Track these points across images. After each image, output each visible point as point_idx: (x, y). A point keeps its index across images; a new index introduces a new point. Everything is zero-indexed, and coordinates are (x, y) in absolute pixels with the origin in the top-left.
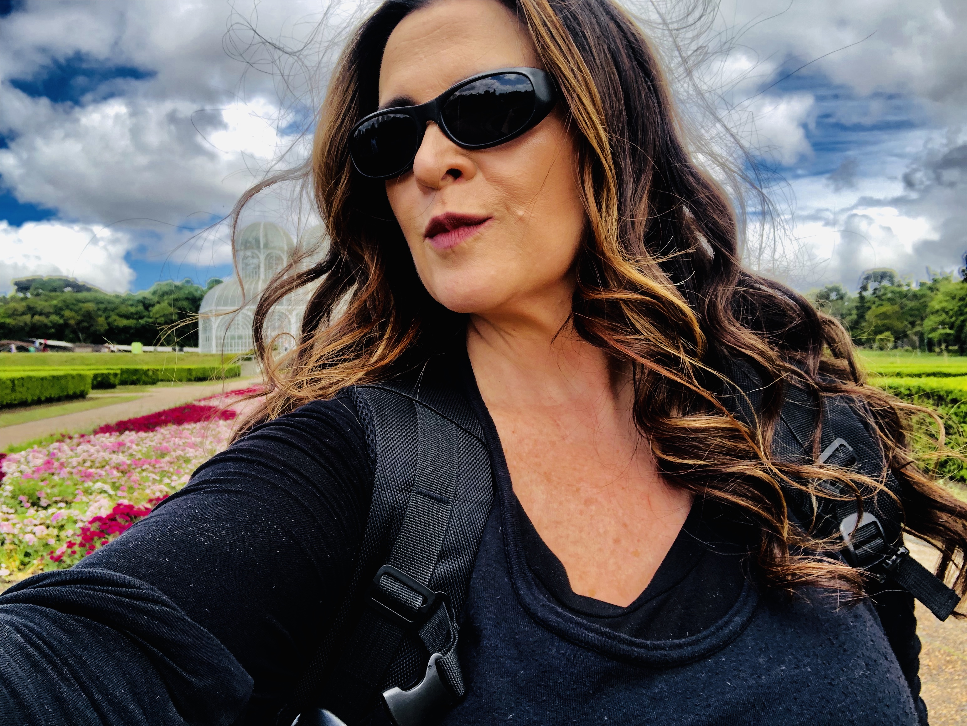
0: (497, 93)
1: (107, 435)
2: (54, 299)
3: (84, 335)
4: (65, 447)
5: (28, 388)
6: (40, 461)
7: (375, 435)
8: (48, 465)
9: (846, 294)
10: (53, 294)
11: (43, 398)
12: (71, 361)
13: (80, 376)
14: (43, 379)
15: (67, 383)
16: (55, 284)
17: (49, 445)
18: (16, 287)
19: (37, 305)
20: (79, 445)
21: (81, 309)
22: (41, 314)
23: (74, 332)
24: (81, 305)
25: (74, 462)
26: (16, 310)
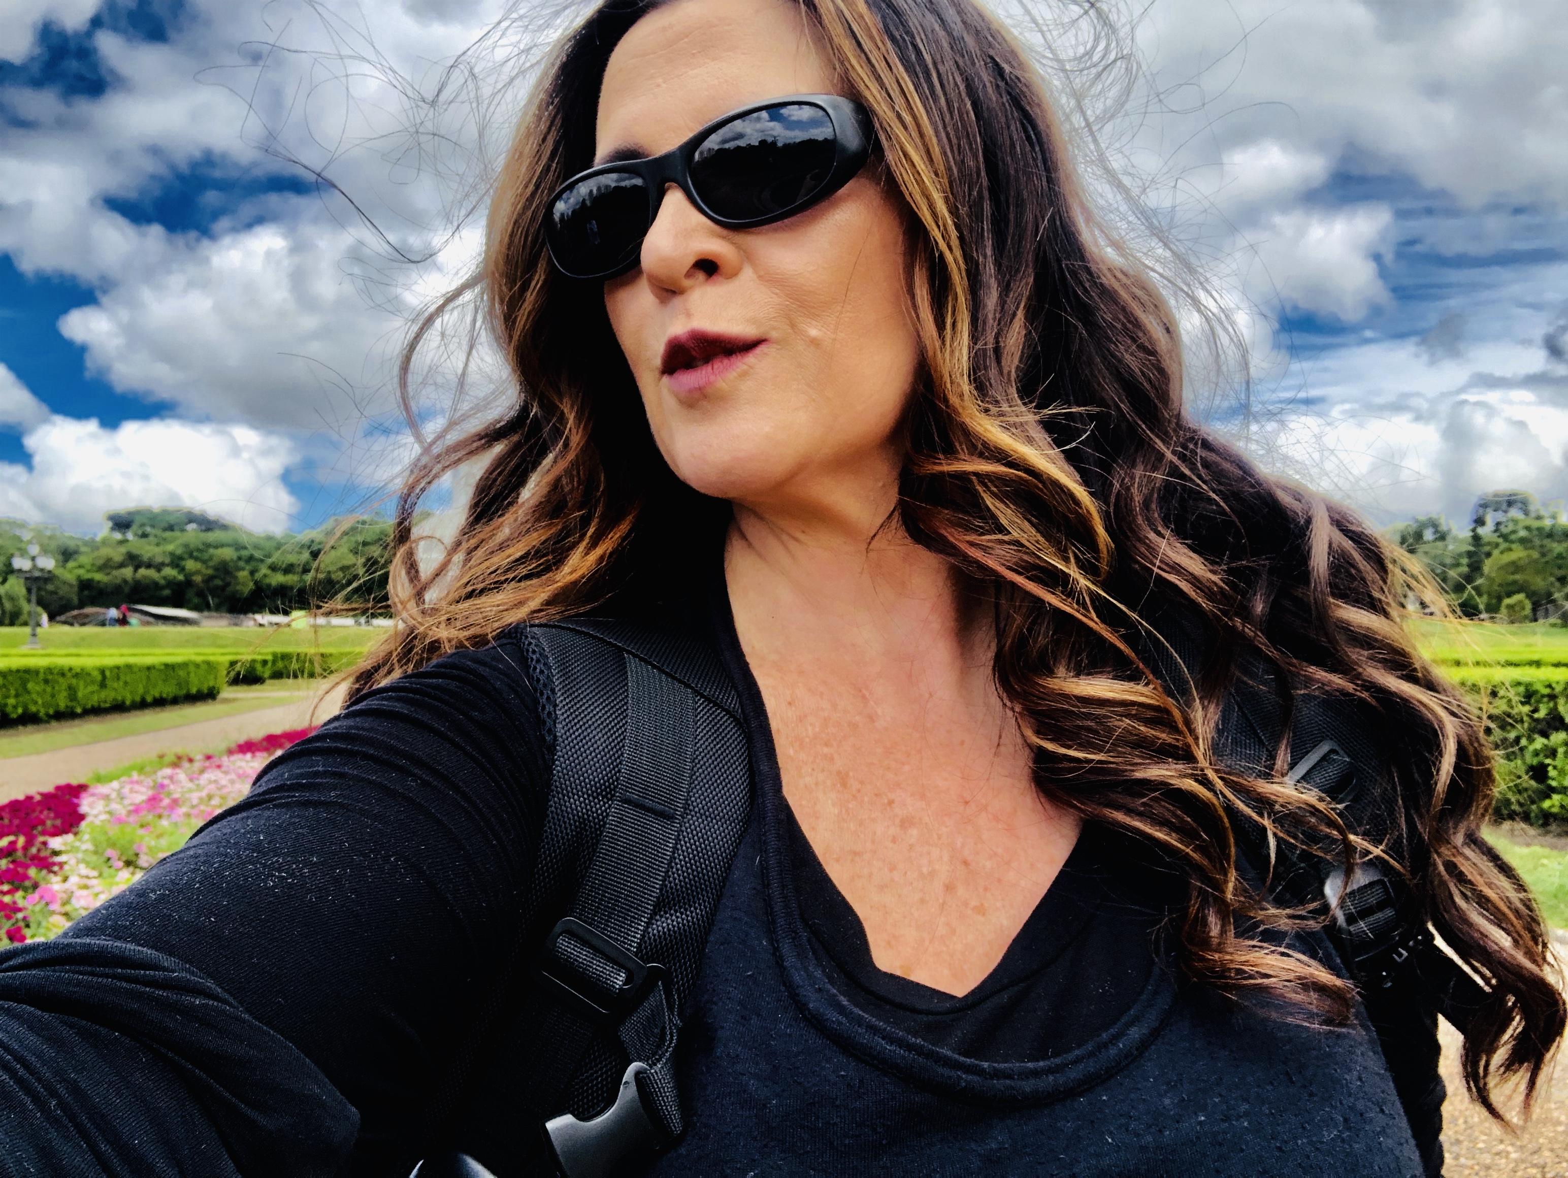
0: (780, 144)
1: (249, 756)
2: (171, 542)
3: (216, 600)
4: (181, 775)
5: (126, 683)
6: (141, 796)
7: (555, 705)
8: (153, 802)
9: (1449, 531)
10: (168, 534)
11: (149, 699)
12: (195, 642)
13: (208, 663)
14: (149, 668)
15: (188, 673)
16: (172, 519)
17: (155, 772)
18: (110, 524)
19: (143, 552)
20: (202, 771)
21: (211, 558)
22: (149, 566)
23: (201, 594)
24: (212, 551)
25: (195, 797)
26: (109, 560)
